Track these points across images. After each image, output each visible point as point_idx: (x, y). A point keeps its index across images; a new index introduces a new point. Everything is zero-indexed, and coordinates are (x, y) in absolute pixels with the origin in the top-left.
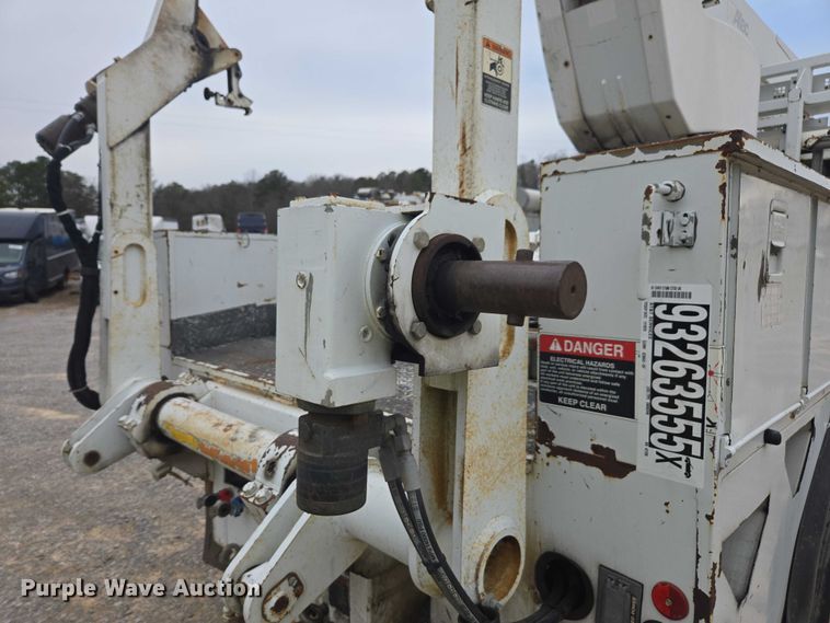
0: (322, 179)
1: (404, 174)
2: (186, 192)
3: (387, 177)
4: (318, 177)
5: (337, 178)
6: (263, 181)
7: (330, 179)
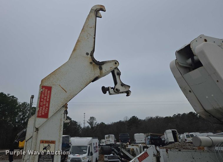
0: (151, 118)
1: (184, 114)
2: (106, 125)
3: (177, 116)
4: (150, 118)
5: (157, 117)
6: (130, 120)
7: (154, 118)
